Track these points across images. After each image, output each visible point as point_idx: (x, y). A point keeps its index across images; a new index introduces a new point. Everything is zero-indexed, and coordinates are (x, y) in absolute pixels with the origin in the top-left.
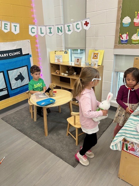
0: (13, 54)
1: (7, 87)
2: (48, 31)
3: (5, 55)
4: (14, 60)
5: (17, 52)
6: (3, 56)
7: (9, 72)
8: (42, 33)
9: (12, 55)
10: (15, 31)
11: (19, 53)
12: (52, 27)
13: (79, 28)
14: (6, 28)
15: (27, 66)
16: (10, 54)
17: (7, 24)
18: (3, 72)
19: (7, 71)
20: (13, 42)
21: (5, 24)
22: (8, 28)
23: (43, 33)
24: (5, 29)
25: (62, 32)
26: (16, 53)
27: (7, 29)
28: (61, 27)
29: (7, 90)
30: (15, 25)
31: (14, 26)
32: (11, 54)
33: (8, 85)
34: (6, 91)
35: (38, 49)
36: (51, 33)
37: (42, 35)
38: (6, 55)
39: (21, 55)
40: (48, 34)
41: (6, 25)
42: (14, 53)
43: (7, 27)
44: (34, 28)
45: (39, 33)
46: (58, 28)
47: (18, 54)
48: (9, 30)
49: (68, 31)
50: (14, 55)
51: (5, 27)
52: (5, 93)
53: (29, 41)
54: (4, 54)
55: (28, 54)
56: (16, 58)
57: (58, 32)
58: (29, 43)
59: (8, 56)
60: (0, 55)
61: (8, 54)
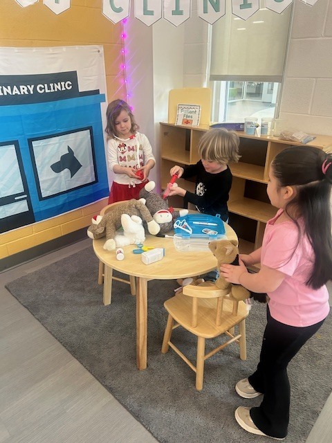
0: (49, 88)
3: (24, 90)
4: (51, 106)
5: (63, 83)
6: (16, 91)
7: (35, 144)
8: (147, 12)
9: (47, 91)
11: (69, 85)
15: (90, 128)
16: (41, 89)
18: (16, 143)
19: (30, 141)
20: (51, 50)
23: (151, 13)
25: (217, 10)
26: (58, 87)
29: (28, 199)
32: (43, 87)
34: (25, 202)
35: (125, 79)
36: (181, 13)
37: (148, 20)
38: (28, 91)
39: (74, 92)
40: (168, 15)
42: (51, 85)
45: (139, 13)
47: (63, 89)
49: (241, 7)
50: (52, 90)
52: (20, 207)
53: (102, 50)
54: (21, 87)
55: (97, 92)
56: (59, 102)
57: (205, 11)
58: (101, 56)
59: (32, 92)
60: (9, 87)
61: (33, 86)
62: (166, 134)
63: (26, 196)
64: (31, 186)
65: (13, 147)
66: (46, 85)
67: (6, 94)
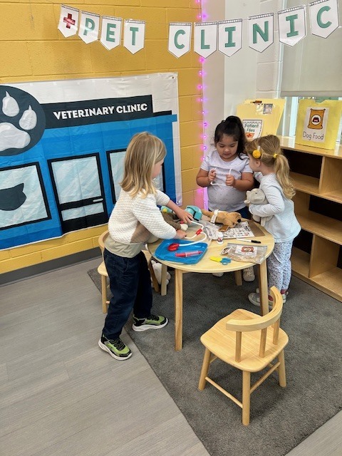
0: (127, 109)
1: (103, 195)
2: (224, 37)
3: (105, 111)
5: (138, 105)
6: (99, 112)
7: (112, 155)
8: (204, 47)
9: (125, 111)
10: (133, 44)
11: (144, 107)
12: (238, 26)
13: (329, 24)
14: (111, 36)
16: (120, 110)
17: (114, 26)
18: (97, 155)
19: (108, 153)
21: (109, 25)
22: (117, 36)
23: (208, 47)
24: (108, 39)
25: (266, 39)
26: (134, 108)
27: (113, 40)
28: (266, 23)
29: (104, 202)
30: (134, 25)
31: (131, 29)
32: (121, 108)
34: (101, 205)
35: (201, 98)
36: (233, 45)
37: (205, 53)
38: (109, 111)
39: (149, 113)
41: (111, 29)
42: (129, 107)
43: (113, 33)
44: (182, 32)
45: (197, 48)
46: (256, 28)
47: (139, 110)
48: (117, 43)
49: (288, 35)
50: (129, 111)
51: (109, 33)
52: (97, 209)
54: (104, 108)
55: (170, 113)
56: (134, 121)
57: (255, 42)
58: (175, 81)
59: (112, 113)
60: (94, 109)
61: (113, 107)
63: (102, 199)
64: (107, 191)
65: (94, 159)
66: (124, 107)
67: (91, 115)
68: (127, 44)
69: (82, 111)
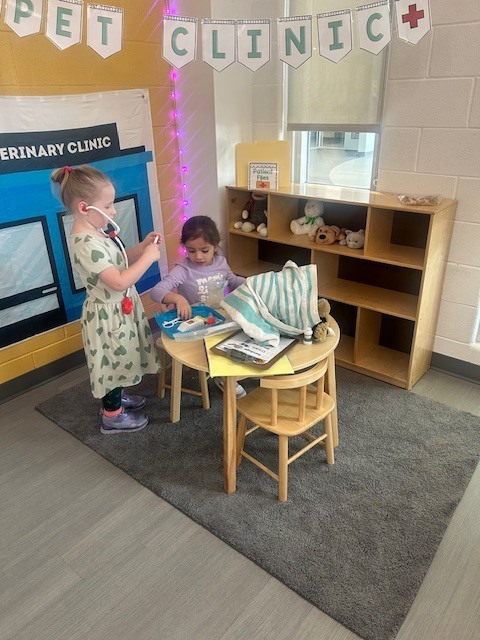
0: (83, 147)
1: (56, 282)
2: (246, 44)
3: (52, 150)
5: (99, 140)
6: (42, 152)
7: (65, 219)
8: (217, 55)
9: (81, 150)
10: (104, 42)
11: (107, 142)
12: (264, 29)
13: (380, 37)
14: (64, 28)
15: (134, 197)
16: (72, 148)
17: (69, 12)
18: (43, 219)
19: (60, 216)
20: (84, 97)
21: (61, 11)
22: (74, 28)
23: (222, 56)
24: (59, 32)
25: (302, 51)
26: (93, 144)
27: (68, 34)
28: (302, 29)
29: (59, 293)
30: (105, 14)
31: (100, 19)
32: (75, 145)
33: (62, 275)
34: (55, 296)
35: (177, 130)
36: (259, 55)
37: (218, 65)
38: (57, 151)
39: (114, 150)
40: (243, 57)
41: (65, 17)
42: (86, 142)
43: (67, 23)
44: (184, 31)
45: (207, 56)
46: (289, 34)
47: (100, 147)
48: (75, 39)
49: (332, 48)
50: (87, 149)
51: (60, 22)
53: (147, 95)
54: (49, 147)
55: (142, 149)
57: (288, 53)
58: (146, 102)
59: (61, 153)
60: (33, 148)
61: (62, 145)
62: (233, 201)
63: (55, 289)
65: (38, 226)
66: (79, 143)
67: (29, 156)
68: (94, 42)
69: (14, 149)
